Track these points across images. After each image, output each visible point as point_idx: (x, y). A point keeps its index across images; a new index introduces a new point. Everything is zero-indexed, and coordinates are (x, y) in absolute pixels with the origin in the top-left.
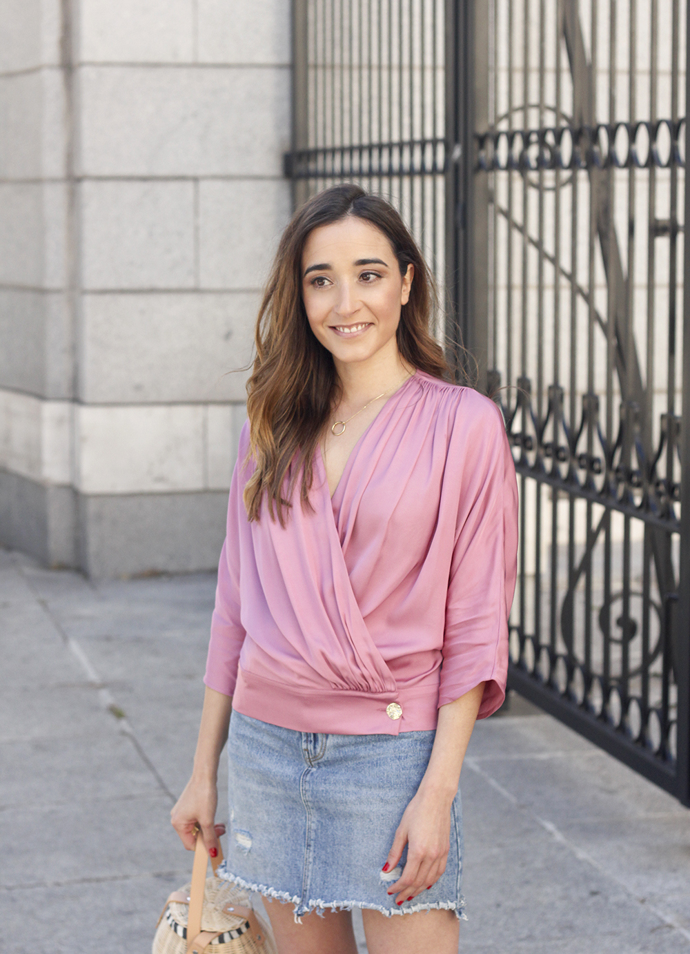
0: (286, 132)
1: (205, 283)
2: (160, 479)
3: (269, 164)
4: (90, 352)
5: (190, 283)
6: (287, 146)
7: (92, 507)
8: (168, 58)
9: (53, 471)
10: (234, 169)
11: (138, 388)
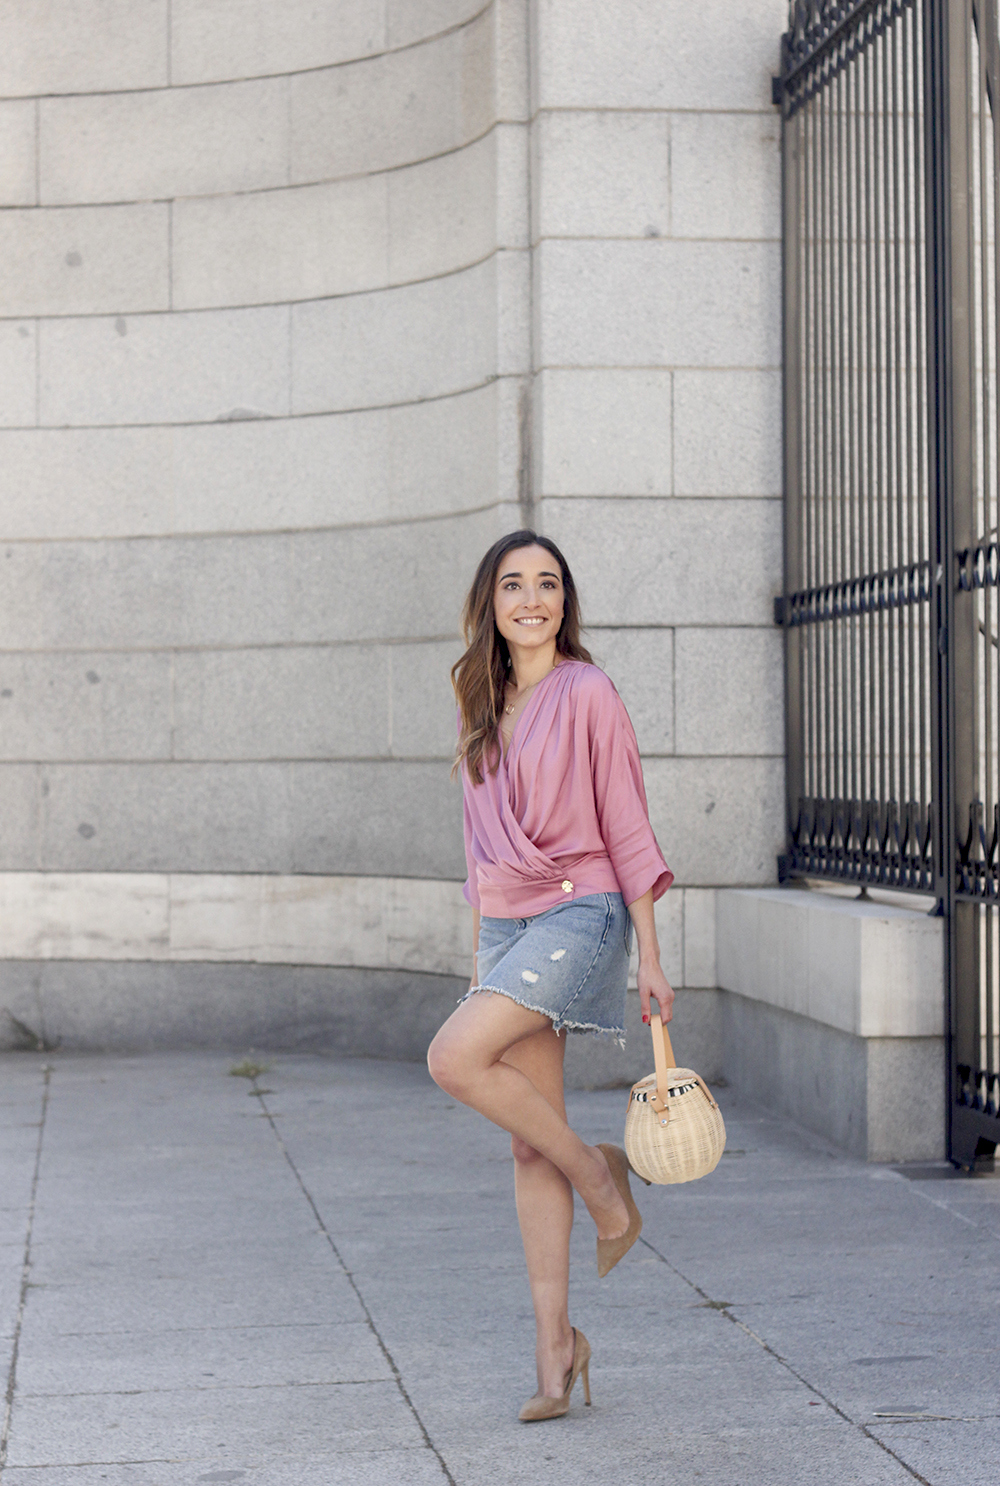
0: (778, 573)
1: (681, 750)
3: (762, 613)
5: (667, 748)
6: (779, 591)
8: (644, 491)
10: (717, 617)
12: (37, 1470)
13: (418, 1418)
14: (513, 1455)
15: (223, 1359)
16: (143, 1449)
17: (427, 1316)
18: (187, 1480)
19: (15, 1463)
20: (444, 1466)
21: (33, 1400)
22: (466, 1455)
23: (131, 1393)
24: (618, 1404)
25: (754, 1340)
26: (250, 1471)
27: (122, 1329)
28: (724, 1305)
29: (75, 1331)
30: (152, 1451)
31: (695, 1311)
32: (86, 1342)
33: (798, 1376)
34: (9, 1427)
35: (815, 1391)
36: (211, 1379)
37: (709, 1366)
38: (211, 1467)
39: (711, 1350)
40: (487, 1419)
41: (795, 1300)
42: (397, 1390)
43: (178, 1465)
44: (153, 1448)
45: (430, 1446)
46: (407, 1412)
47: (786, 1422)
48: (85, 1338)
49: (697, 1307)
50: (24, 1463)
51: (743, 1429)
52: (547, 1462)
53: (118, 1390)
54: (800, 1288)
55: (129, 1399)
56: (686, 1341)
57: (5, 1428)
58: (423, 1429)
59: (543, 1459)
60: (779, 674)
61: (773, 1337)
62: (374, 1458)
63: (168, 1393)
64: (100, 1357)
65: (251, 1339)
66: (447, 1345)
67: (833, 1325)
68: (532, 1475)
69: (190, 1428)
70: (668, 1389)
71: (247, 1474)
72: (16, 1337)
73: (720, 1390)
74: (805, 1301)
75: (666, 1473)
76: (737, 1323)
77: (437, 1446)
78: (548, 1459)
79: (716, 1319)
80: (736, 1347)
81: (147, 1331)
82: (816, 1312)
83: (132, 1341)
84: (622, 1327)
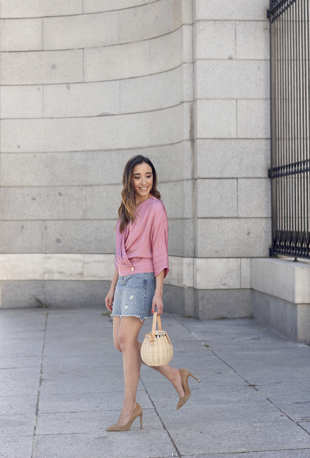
0: (269, 162)
1: (239, 216)
2: (224, 285)
3: (264, 174)
4: (199, 239)
5: (235, 215)
6: (269, 167)
7: (200, 294)
8: (228, 137)
9: (187, 283)
10: (251, 175)
11: (217, 252)
12: (45, 436)
13: (161, 420)
14: (190, 431)
15: (102, 402)
16: (77, 429)
17: (163, 389)
18: (91, 439)
19: (39, 434)
20: (169, 435)
21: (44, 414)
22: (176, 431)
23: (73, 412)
24: (222, 416)
25: (263, 396)
26: (110, 436)
27: (70, 393)
28: (254, 386)
29: (56, 393)
30: (80, 430)
31: (245, 387)
32: (60, 397)
33: (277, 407)
34: (36, 423)
35: (282, 412)
36: (98, 408)
37: (249, 404)
38: (98, 435)
39: (250, 399)
40: (182, 420)
41: (275, 384)
42: (155, 411)
43: (88, 434)
44: (81, 429)
45: (165, 428)
46: (158, 418)
47: (273, 421)
48: (59, 396)
49: (246, 386)
50: (41, 434)
51: (260, 424)
52: (201, 434)
53: (70, 411)
54: (277, 380)
55: (73, 414)
56: (242, 397)
57: (35, 423)
58: (163, 423)
59: (199, 433)
60: (270, 192)
61: (269, 395)
62: (148, 432)
63: (85, 412)
64: (64, 401)
65: (110, 396)
66: (169, 398)
67: (287, 392)
68: (196, 437)
69: (92, 423)
70: (237, 411)
71: (109, 437)
72: (38, 395)
73: (253, 412)
74: (279, 384)
75: (237, 437)
76: (258, 391)
77: (167, 429)
78: (201, 433)
79: (252, 390)
80: (258, 398)
81: (78, 393)
82: (282, 388)
83: (74, 396)
84: (223, 392)
